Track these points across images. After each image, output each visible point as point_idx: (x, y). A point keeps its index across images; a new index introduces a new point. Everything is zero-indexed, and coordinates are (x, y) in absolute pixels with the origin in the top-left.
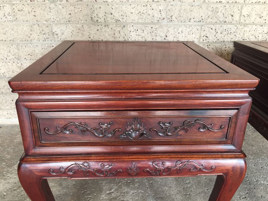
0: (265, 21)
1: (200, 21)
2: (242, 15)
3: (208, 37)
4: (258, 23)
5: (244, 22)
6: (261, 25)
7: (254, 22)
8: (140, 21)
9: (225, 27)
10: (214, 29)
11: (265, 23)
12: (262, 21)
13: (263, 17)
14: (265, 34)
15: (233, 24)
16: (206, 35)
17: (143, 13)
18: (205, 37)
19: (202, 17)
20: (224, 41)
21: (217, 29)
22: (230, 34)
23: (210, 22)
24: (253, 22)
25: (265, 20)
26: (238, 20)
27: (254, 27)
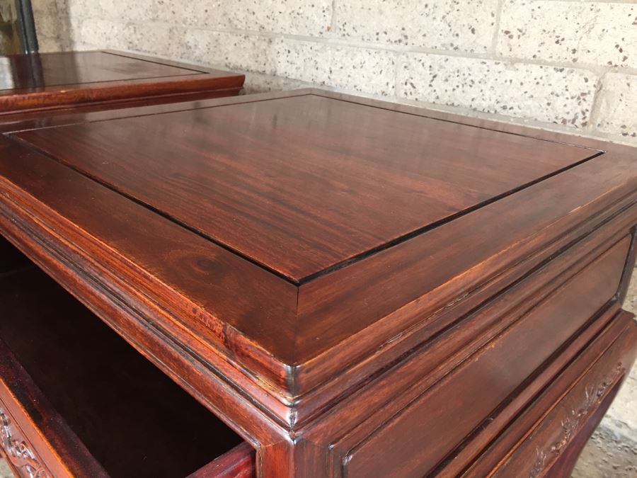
0: (574, 56)
1: (400, 41)
2: (500, 31)
3: (414, 87)
4: (550, 60)
5: (506, 53)
6: (559, 68)
7: (538, 55)
8: (294, 32)
9: (455, 62)
10: (427, 65)
11: (575, 60)
12: (562, 53)
13: (563, 40)
14: (572, 98)
15: (477, 57)
16: (412, 81)
17: (298, 14)
18: (409, 85)
19: (403, 29)
20: (453, 105)
21: (436, 67)
22: (471, 86)
23: (420, 46)
24: (534, 56)
25: (574, 51)
26: (489, 45)
27: (536, 71)
